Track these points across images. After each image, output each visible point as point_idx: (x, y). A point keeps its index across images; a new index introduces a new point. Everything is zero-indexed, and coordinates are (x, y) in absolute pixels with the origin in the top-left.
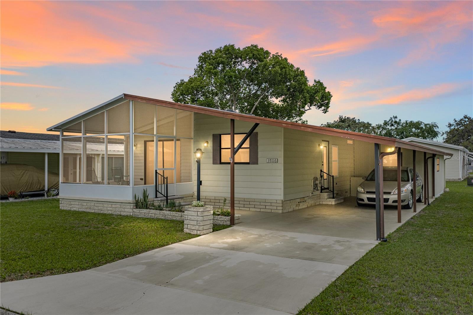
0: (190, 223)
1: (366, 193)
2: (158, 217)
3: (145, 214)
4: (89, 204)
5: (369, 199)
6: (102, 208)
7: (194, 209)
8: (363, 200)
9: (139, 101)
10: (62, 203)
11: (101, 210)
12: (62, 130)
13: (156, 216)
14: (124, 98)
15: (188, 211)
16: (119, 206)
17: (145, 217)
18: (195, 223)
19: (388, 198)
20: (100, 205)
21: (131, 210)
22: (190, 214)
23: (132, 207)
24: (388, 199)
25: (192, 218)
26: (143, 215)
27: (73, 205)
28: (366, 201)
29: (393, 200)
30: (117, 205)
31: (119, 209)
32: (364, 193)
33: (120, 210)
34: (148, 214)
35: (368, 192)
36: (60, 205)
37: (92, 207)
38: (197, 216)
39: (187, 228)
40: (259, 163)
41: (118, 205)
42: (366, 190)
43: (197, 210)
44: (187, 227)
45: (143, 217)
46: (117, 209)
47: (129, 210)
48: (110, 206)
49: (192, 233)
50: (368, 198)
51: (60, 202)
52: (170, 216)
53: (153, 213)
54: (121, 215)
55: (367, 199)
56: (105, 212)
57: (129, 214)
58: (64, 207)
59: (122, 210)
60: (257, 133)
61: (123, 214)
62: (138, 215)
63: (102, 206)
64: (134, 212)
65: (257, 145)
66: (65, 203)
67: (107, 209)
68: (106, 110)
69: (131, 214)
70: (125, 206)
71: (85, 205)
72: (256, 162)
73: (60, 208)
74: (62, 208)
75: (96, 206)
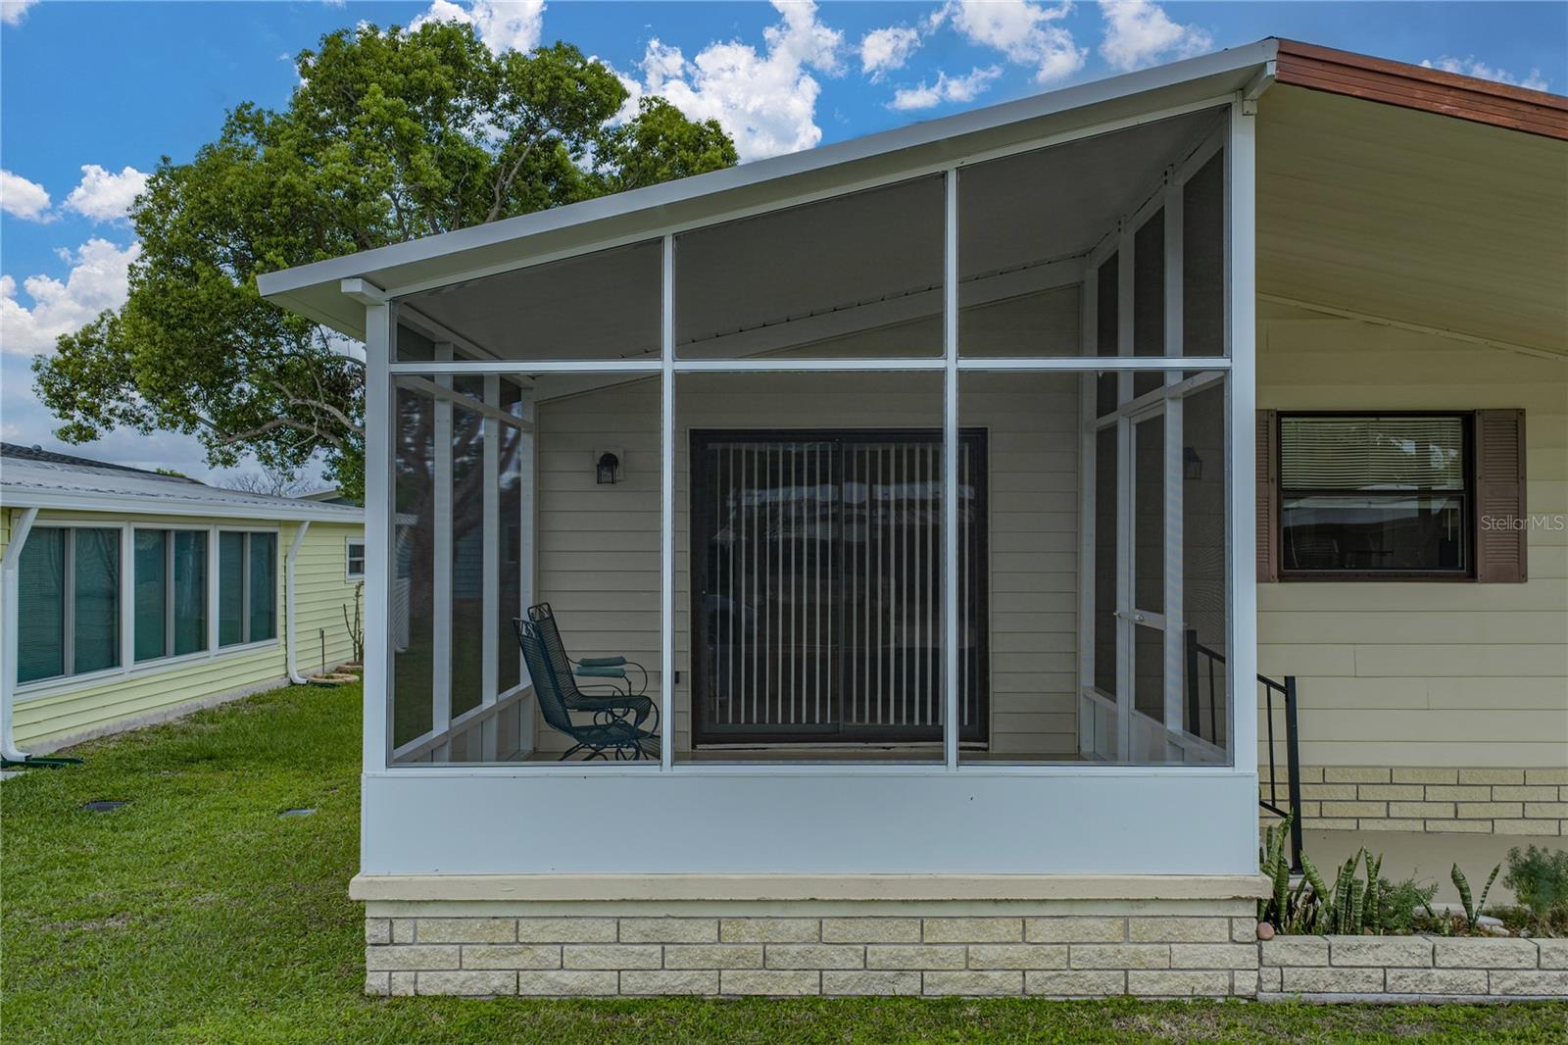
2: (1526, 990)
4: (751, 933)
6: (910, 950)
10: (403, 931)
11: (903, 972)
12: (394, 301)
13: (1508, 984)
16: (1114, 930)
20: (887, 932)
23: (1247, 929)
26: (1374, 987)
27: (541, 951)
30: (1091, 922)
31: (1109, 949)
33: (1119, 961)
36: (373, 958)
37: (794, 949)
40: (1530, 575)
41: (1101, 925)
47: (1221, 957)
48: (1008, 930)
51: (371, 930)
53: (1468, 962)
56: (940, 985)
57: (1223, 981)
58: (422, 977)
59: (1136, 956)
60: (1521, 412)
61: (1157, 989)
62: (1321, 986)
63: (915, 935)
64: (1273, 965)
65: (1524, 478)
66: (445, 932)
67: (968, 958)
68: (958, 163)
69: (1246, 984)
70: (1169, 926)
71: (699, 938)
72: (1516, 572)
73: (374, 982)
74: (403, 986)
75: (835, 939)
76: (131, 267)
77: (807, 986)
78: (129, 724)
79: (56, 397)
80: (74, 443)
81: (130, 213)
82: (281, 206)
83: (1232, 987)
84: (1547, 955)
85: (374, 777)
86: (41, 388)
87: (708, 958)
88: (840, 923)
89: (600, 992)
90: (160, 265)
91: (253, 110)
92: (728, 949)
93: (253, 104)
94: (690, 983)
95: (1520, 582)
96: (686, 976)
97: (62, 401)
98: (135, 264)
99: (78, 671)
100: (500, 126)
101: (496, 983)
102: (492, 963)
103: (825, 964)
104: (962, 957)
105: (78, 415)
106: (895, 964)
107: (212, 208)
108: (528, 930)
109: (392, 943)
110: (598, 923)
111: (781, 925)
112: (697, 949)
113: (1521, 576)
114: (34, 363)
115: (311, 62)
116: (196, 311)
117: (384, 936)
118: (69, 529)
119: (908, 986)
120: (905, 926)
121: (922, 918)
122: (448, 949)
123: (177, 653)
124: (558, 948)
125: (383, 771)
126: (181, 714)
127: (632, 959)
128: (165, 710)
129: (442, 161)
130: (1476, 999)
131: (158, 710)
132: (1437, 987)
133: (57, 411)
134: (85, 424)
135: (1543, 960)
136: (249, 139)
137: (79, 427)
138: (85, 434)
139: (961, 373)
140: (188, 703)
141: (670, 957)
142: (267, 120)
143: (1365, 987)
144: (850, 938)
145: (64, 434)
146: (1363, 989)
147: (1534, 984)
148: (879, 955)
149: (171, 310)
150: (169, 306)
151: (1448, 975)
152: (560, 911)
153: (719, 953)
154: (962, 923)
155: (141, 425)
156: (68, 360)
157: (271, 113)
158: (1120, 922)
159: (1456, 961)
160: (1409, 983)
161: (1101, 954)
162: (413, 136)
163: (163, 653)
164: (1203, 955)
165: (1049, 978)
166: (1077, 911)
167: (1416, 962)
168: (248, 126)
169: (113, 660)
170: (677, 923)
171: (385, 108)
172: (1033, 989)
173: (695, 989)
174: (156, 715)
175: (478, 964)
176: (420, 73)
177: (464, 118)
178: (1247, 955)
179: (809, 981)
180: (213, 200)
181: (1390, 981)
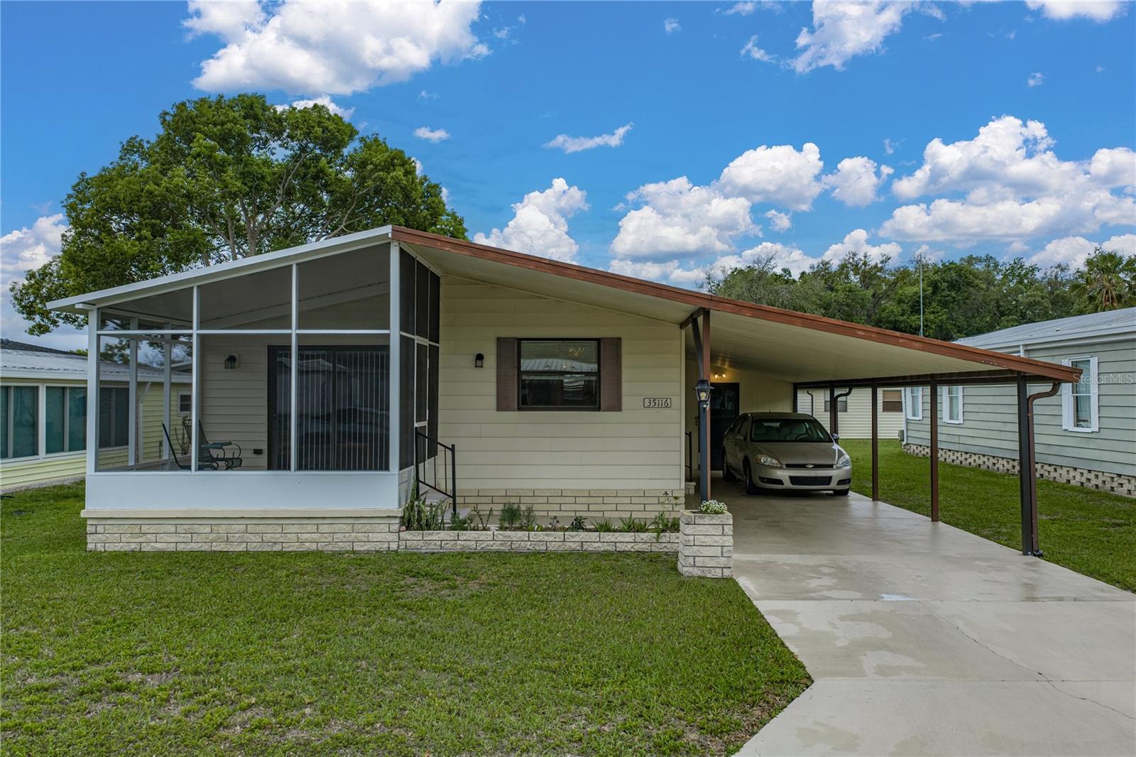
0: (702, 553)
1: (784, 467)
2: (489, 548)
3: (443, 543)
4: (223, 529)
5: (794, 480)
6: (278, 535)
7: (713, 518)
8: (780, 482)
9: (447, 249)
10: (100, 529)
11: (275, 543)
12: (98, 309)
13: (483, 546)
14: (390, 236)
15: (694, 524)
16: (349, 528)
17: (441, 551)
18: (718, 551)
19: (831, 475)
20: (269, 529)
21: (395, 537)
22: (701, 531)
23: (395, 527)
24: (830, 478)
25: (709, 540)
26: (437, 547)
27: (149, 536)
28: (788, 484)
29: (838, 480)
30: (341, 525)
31: (347, 535)
32: (781, 468)
33: (350, 539)
34: (453, 542)
35: (789, 466)
36: (89, 538)
37: (237, 535)
38: (723, 535)
39: (694, 566)
40: (623, 408)
41: (344, 526)
42: (784, 462)
43: (721, 521)
44: (693, 564)
45: (436, 551)
46: (336, 536)
47: (386, 538)
48: (312, 528)
49: (709, 576)
50: (791, 478)
51: (89, 528)
52: (529, 543)
53: (469, 538)
54: (354, 552)
55: (789, 480)
56: (289, 548)
57: (386, 545)
58: (107, 545)
59: (356, 537)
60: (619, 339)
61: (363, 549)
62: (419, 547)
63: (280, 530)
64: (403, 540)
65: (621, 367)
66: (115, 529)
67: (298, 538)
68: (296, 262)
69: (394, 546)
70: (368, 527)
71: (204, 531)
72: (617, 407)
73: (90, 546)
74: (100, 547)
75: (252, 532)
76: (63, 236)
77: (242, 548)
78: (42, 484)
79: (24, 307)
80: (38, 335)
81: (63, 204)
82: (146, 202)
83: (389, 547)
84: (496, 536)
85: (90, 475)
86: (16, 302)
87: (207, 538)
88: (253, 526)
89: (169, 550)
90: (79, 234)
91: (138, 139)
92: (214, 535)
93: (138, 136)
94: (201, 547)
95: (618, 411)
96: (200, 545)
97: (29, 311)
98: (66, 234)
99: (15, 456)
100: (286, 148)
101: (133, 547)
102: (131, 540)
103: (248, 540)
104: (296, 538)
105: (38, 318)
106: (273, 540)
107: (108, 203)
108: (145, 529)
109: (96, 533)
110: (169, 526)
111: (233, 527)
112: (204, 535)
113: (619, 409)
114: (11, 287)
115: (168, 118)
116: (98, 261)
117: (94, 531)
118: (10, 387)
119: (277, 548)
120: (276, 527)
121: (282, 524)
122: (116, 535)
123: (70, 450)
124: (155, 535)
125: (93, 473)
126: (73, 481)
127: (181, 538)
128: (63, 478)
129: (244, 175)
130: (472, 551)
131: (59, 479)
132: (459, 547)
133: (25, 316)
134: (42, 323)
135: (495, 538)
136: (136, 157)
137: (40, 326)
138: (42, 329)
139: (297, 335)
140: (77, 476)
141: (194, 538)
142: (146, 145)
143: (434, 547)
144: (257, 531)
145: (31, 332)
146: (433, 547)
147: (492, 546)
148: (267, 537)
149: (86, 260)
150: (84, 258)
151: (462, 543)
152: (156, 522)
153: (211, 537)
154: (296, 526)
155: (76, 323)
156: (31, 286)
157: (148, 142)
158: (351, 525)
159: (465, 538)
160: (449, 546)
161: (344, 537)
162: (224, 162)
163: (62, 450)
164: (380, 537)
165: (326, 545)
166: (336, 521)
167: (452, 538)
168: (135, 149)
169: (35, 452)
170: (197, 526)
171: (205, 147)
172: (320, 549)
173: (203, 549)
174: (58, 481)
175: (126, 540)
176: (229, 125)
177: (264, 144)
178: (394, 537)
179: (243, 546)
180: (108, 199)
181: (443, 545)
